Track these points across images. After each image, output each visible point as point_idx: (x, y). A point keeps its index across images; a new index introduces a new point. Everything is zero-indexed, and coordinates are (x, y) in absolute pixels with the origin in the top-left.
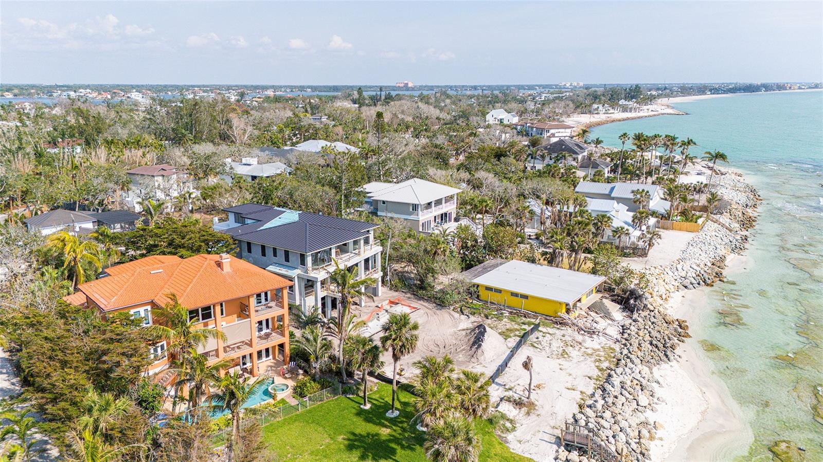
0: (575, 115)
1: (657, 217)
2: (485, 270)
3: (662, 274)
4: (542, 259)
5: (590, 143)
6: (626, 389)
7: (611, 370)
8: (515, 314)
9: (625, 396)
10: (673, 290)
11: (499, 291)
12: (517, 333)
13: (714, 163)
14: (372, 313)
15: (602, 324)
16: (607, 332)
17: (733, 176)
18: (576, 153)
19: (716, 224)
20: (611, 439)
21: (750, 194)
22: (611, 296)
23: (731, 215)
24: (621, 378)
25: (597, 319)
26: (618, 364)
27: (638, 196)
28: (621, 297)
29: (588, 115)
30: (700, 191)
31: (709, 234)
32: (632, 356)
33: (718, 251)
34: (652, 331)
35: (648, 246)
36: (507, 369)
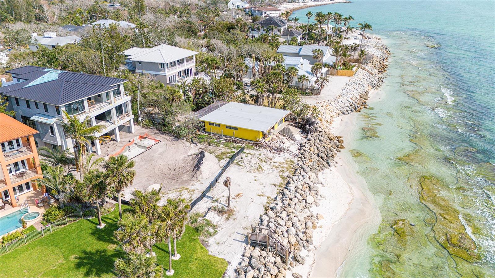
0: (285, 3)
1: (328, 67)
2: (211, 110)
3: (328, 106)
4: (251, 100)
5: (291, 20)
6: (298, 193)
7: (290, 178)
8: (229, 141)
9: (297, 198)
10: (335, 116)
11: (219, 125)
12: (228, 155)
13: (364, 31)
14: (124, 147)
15: (287, 143)
16: (290, 149)
17: (375, 40)
18: (280, 26)
19: (364, 71)
20: (285, 234)
21: (384, 51)
22: (295, 123)
23: (373, 64)
24: (296, 184)
25: (284, 141)
26: (295, 173)
27: (316, 54)
28: (301, 124)
29: (292, 4)
30: (355, 49)
31: (359, 77)
32: (305, 167)
33: (364, 88)
34: (319, 147)
35: (320, 88)
36: (217, 184)
